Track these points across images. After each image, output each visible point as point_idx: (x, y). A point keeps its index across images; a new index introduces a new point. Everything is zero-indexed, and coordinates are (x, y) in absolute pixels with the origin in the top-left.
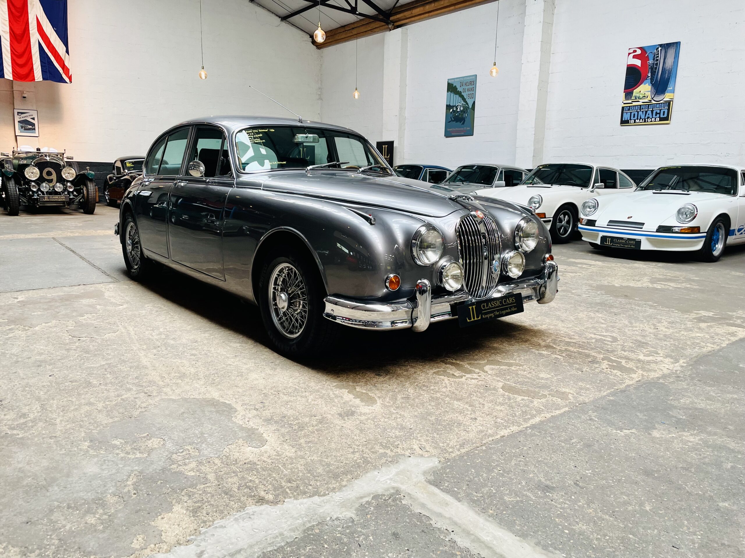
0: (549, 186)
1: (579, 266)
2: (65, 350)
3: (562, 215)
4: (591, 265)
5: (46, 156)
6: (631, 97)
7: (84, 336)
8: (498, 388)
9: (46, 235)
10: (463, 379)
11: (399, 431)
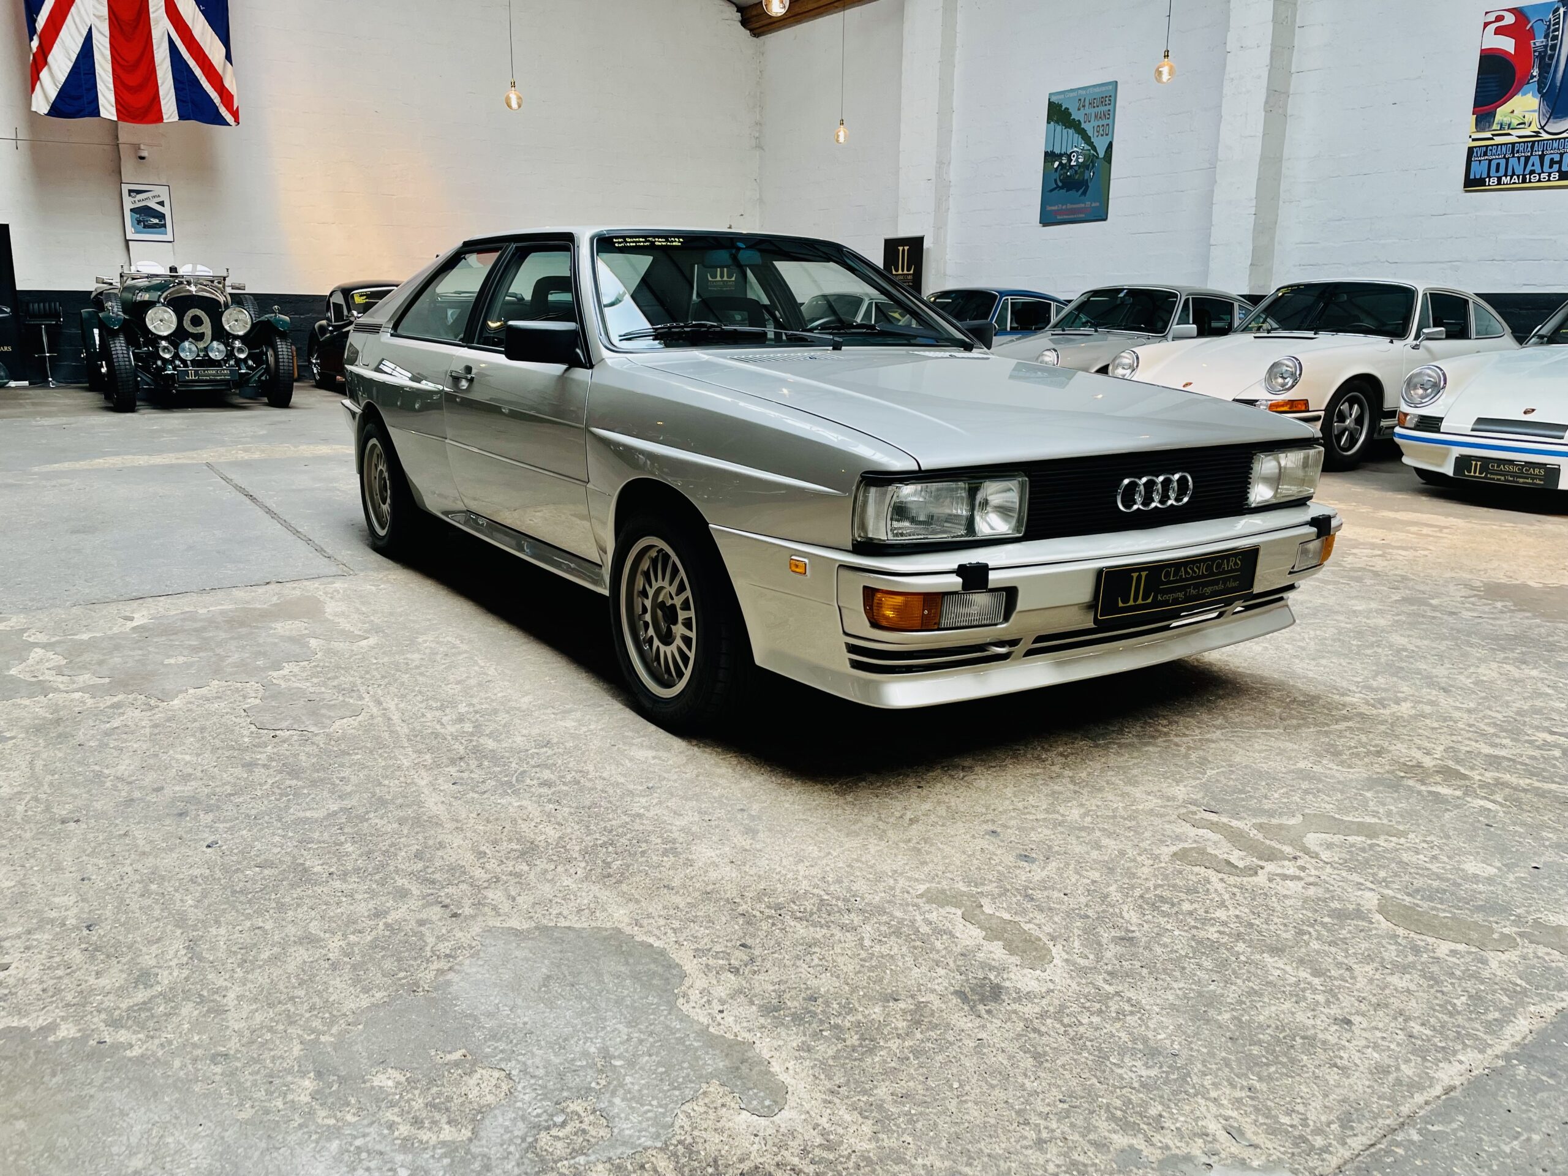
0: (1310, 334)
1: (1414, 529)
2: (243, 766)
3: (1347, 404)
4: (1441, 528)
5: (189, 283)
6: (1491, 124)
7: (284, 725)
8: (1369, 911)
9: (193, 458)
10: (1261, 879)
11: (1146, 1065)
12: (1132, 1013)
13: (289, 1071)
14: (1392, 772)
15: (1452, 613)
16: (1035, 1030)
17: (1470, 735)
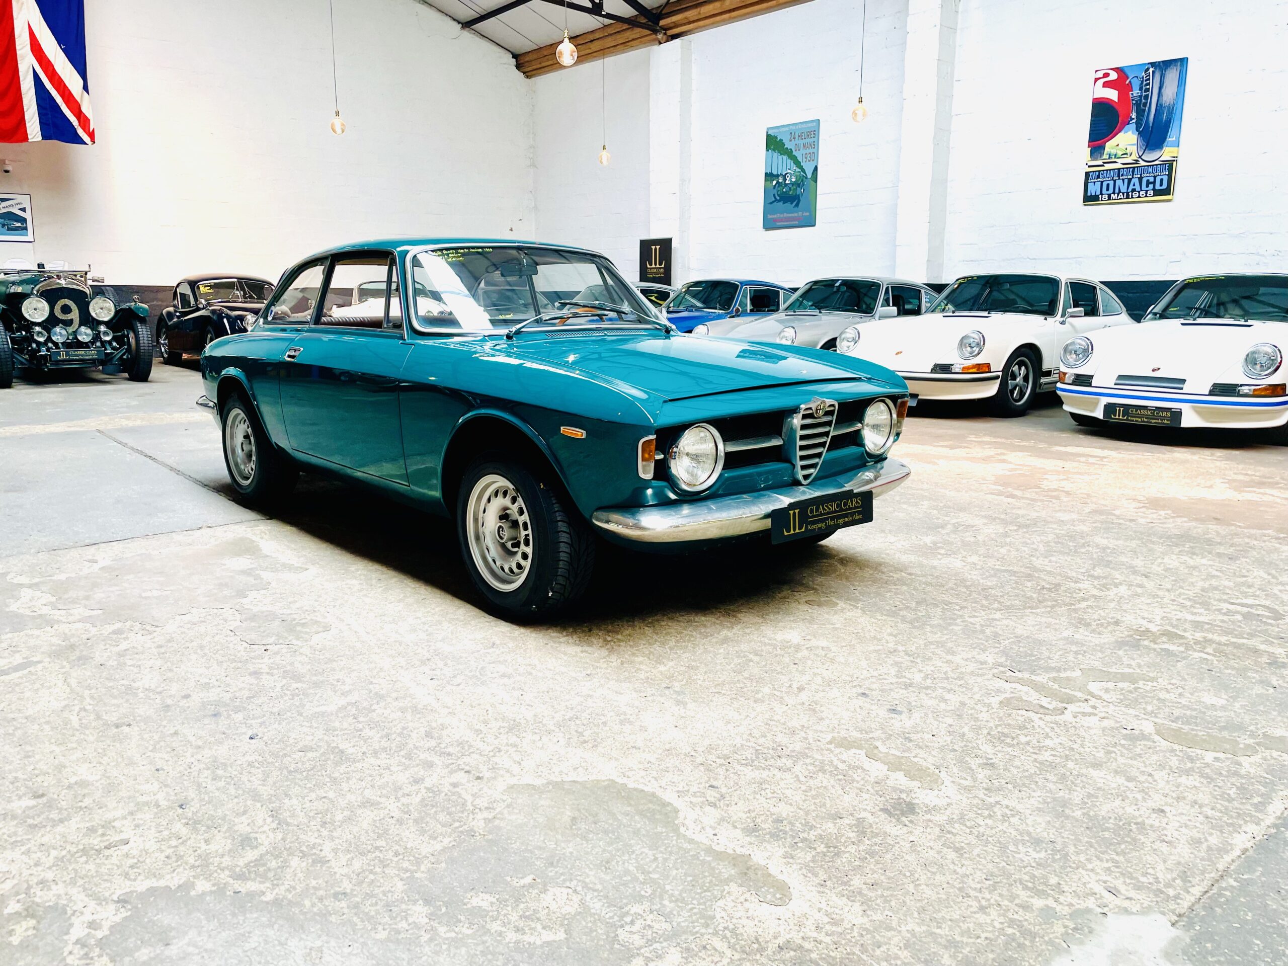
0: (985, 314)
1: (1083, 459)
2: (250, 674)
3: (1017, 366)
4: (1102, 458)
5: (59, 277)
6: (1102, 155)
7: (271, 640)
8: (1150, 734)
9: (83, 426)
10: (1068, 716)
11: (1035, 850)
12: (1013, 816)
13: (402, 901)
14: (1131, 636)
15: (1131, 521)
16: (949, 832)
17: (1175, 607)
